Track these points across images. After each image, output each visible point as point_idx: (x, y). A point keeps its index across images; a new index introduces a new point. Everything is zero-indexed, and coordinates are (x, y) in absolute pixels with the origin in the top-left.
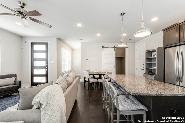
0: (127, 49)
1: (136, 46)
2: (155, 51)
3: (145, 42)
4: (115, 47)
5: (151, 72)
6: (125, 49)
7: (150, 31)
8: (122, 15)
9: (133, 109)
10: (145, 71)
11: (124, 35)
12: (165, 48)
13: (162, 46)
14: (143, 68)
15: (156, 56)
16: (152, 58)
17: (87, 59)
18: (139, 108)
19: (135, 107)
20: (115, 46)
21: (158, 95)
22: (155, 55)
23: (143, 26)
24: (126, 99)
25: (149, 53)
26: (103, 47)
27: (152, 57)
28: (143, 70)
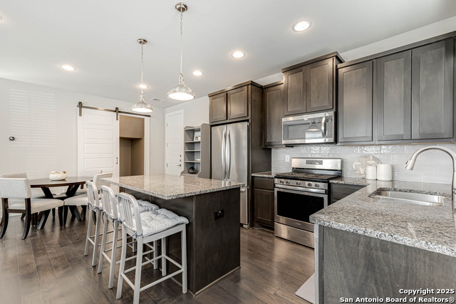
0: (147, 119)
1: (166, 115)
2: (199, 130)
3: (182, 111)
4: (117, 111)
5: (193, 168)
6: (144, 119)
7: (191, 94)
8: (140, 42)
9: (168, 226)
10: (182, 169)
11: (143, 86)
12: (212, 126)
13: (208, 122)
14: (180, 163)
15: (199, 139)
16: (194, 143)
17: (12, 139)
18: (176, 222)
19: (170, 223)
20: (117, 108)
21: (202, 193)
22: (198, 137)
23: (183, 83)
24: (154, 216)
25: (190, 132)
26: (80, 105)
27: (195, 141)
28: (180, 165)
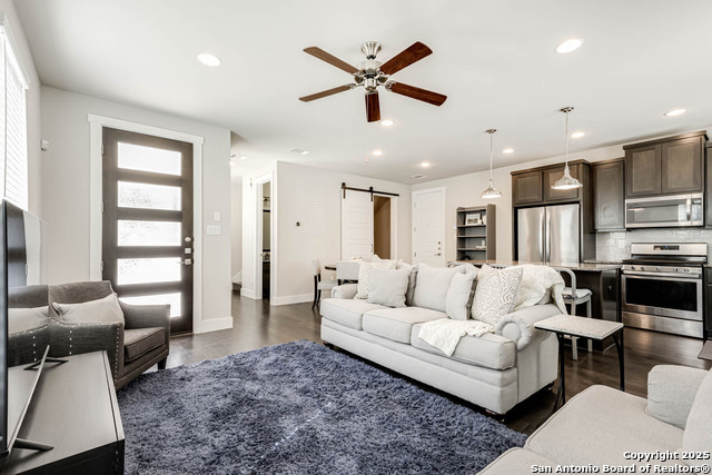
0: (394, 200)
1: (413, 193)
3: (442, 188)
6: (390, 199)
11: (426, 165)
12: (517, 208)
16: (466, 227)
17: (298, 224)
20: (372, 188)
22: (474, 220)
25: (462, 214)
26: (344, 187)
